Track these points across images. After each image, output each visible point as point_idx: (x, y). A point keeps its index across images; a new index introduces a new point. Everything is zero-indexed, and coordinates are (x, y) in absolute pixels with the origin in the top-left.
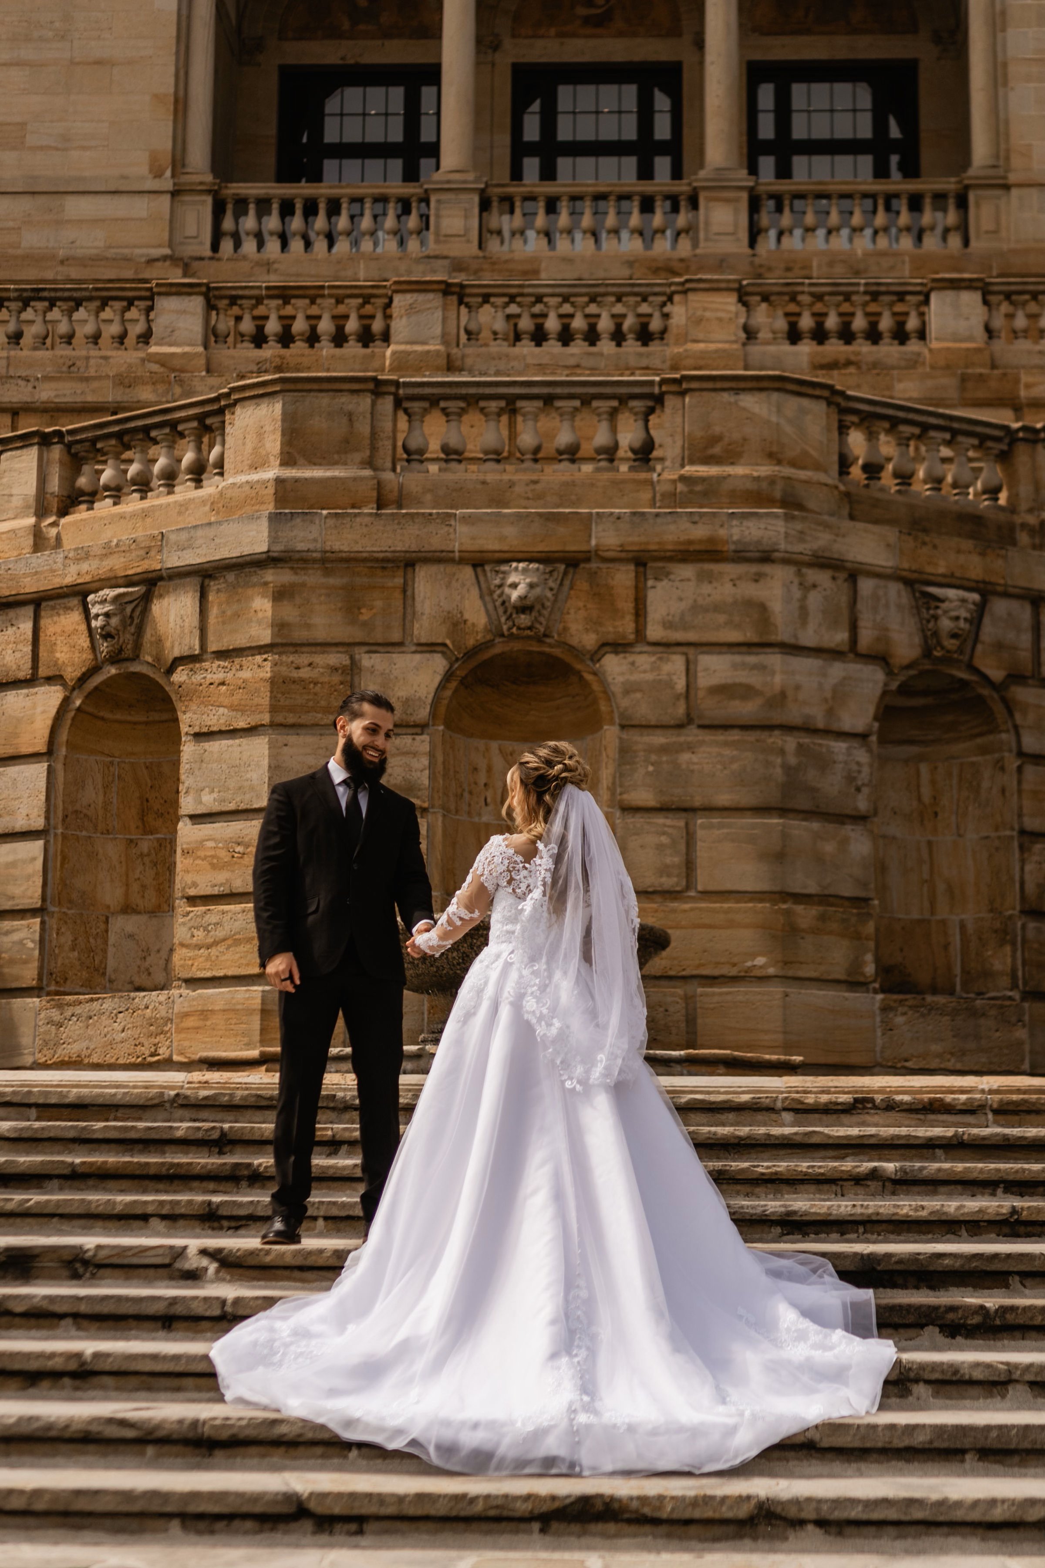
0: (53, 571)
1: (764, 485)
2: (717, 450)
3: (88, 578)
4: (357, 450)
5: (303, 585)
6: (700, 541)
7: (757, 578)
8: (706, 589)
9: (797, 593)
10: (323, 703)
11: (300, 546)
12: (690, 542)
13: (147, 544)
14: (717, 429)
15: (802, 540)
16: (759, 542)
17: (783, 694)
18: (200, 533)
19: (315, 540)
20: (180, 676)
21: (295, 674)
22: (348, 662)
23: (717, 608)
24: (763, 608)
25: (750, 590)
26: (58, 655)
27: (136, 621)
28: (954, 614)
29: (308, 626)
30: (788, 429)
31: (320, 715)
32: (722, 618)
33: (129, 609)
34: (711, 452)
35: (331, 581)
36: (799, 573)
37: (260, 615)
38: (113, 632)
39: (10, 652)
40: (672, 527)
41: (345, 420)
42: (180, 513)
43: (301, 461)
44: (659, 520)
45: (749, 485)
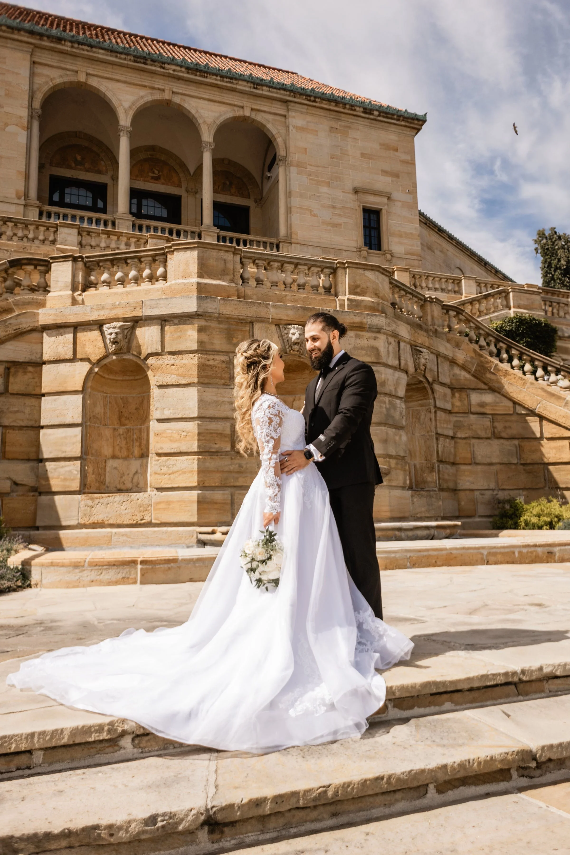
0: (85, 314)
1: (376, 305)
2: (358, 290)
3: (104, 318)
4: (228, 274)
5: (210, 326)
6: (357, 323)
7: (375, 338)
8: (358, 341)
9: (387, 345)
10: (219, 375)
11: (210, 311)
12: (354, 323)
13: (135, 305)
14: (358, 283)
15: (389, 326)
16: (377, 325)
17: (384, 382)
18: (162, 302)
19: (216, 309)
20: (151, 361)
21: (208, 363)
22: (228, 359)
23: (362, 348)
24: (377, 349)
25: (372, 343)
26: (87, 349)
27: (128, 337)
28: (425, 357)
29: (212, 344)
30: (380, 285)
31: (218, 380)
32: (364, 352)
33: (126, 331)
34: (356, 291)
35: (221, 326)
36: (387, 338)
37: (191, 337)
38: (119, 341)
39: (61, 347)
40: (348, 317)
41: (223, 262)
42: (146, 294)
43: (206, 276)
44: (343, 314)
45: (371, 304)
